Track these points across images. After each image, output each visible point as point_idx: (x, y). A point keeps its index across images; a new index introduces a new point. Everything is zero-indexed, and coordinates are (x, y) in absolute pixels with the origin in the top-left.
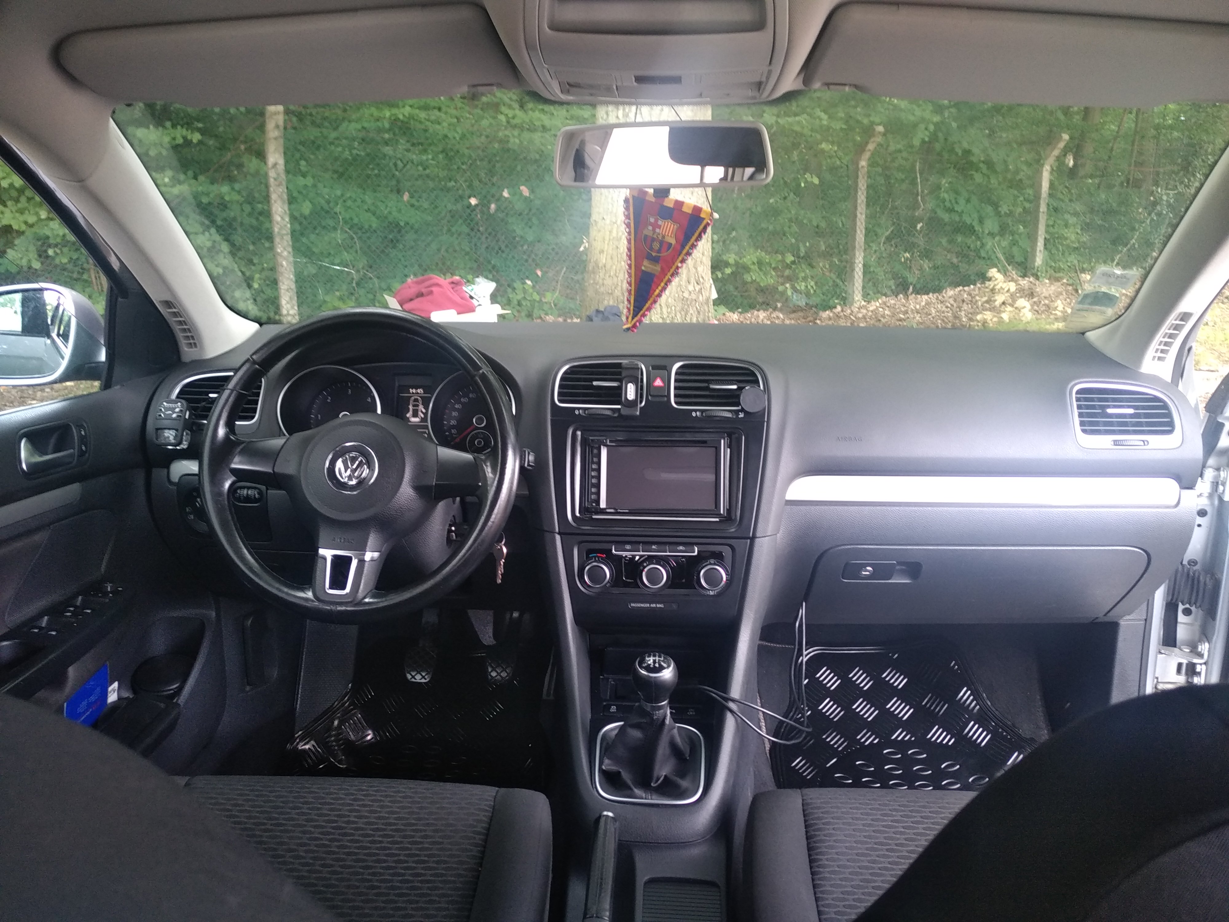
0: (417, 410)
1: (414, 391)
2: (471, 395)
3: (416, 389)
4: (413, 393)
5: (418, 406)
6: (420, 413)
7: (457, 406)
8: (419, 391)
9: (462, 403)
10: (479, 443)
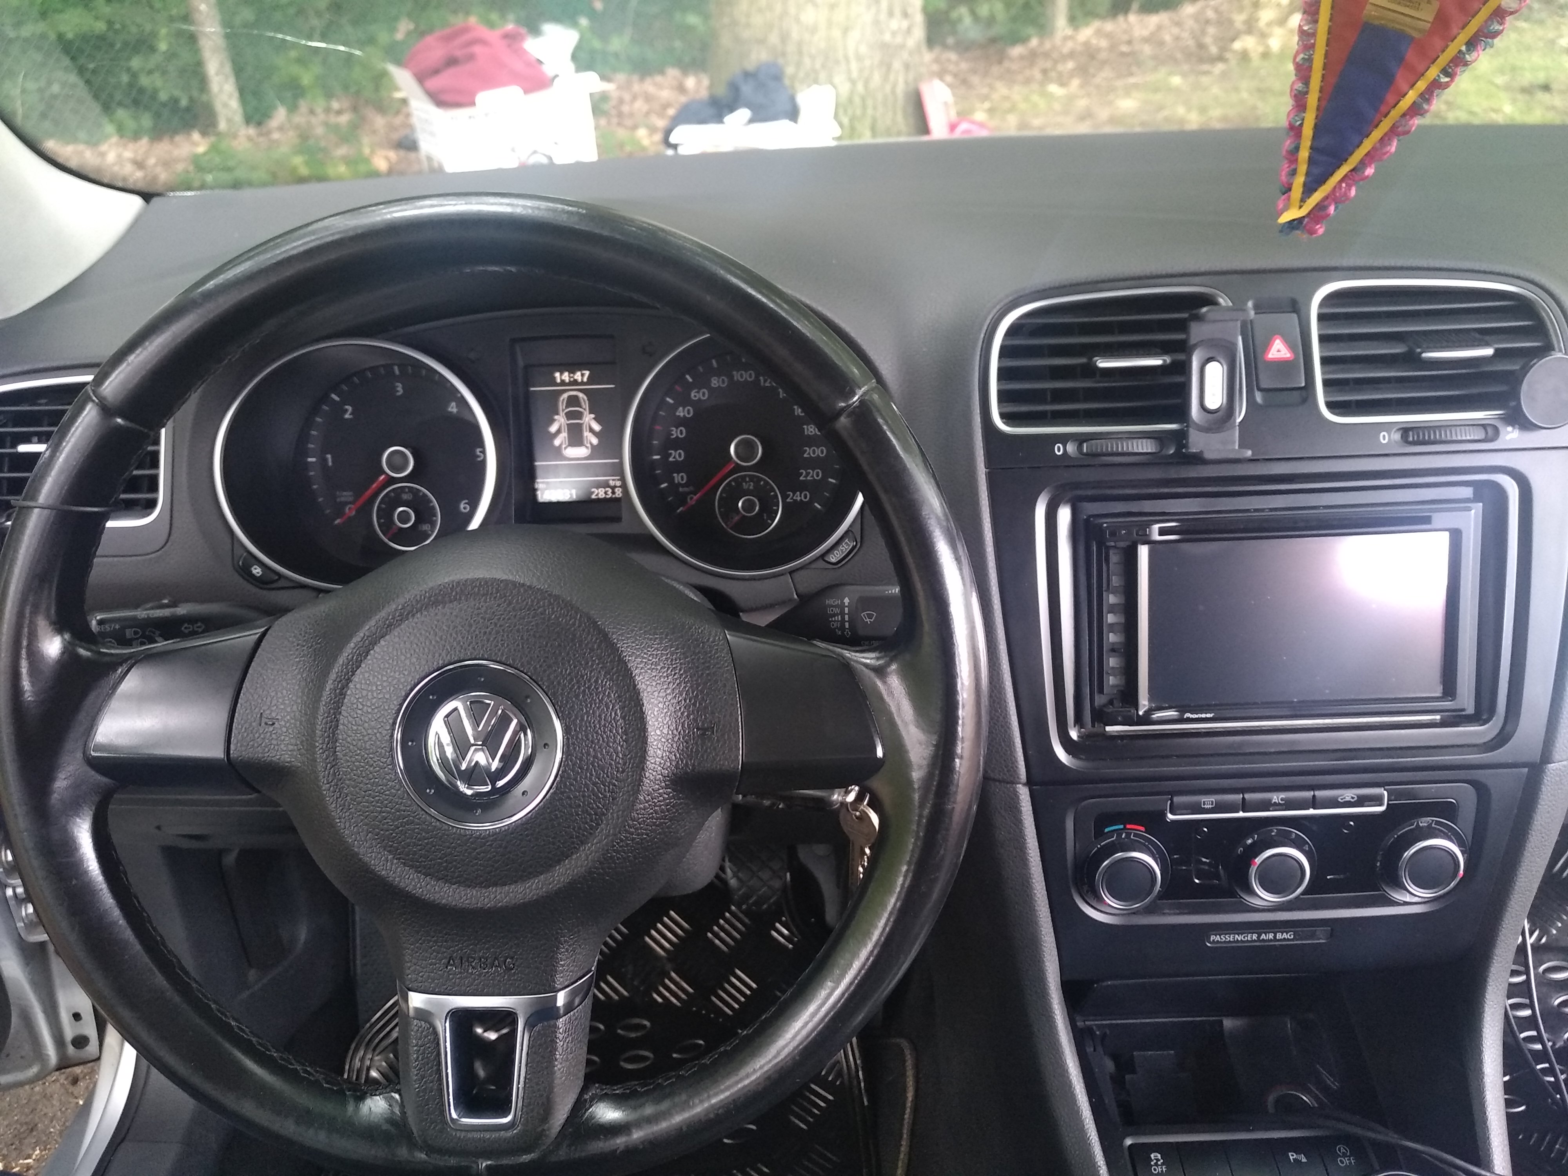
0: (580, 426)
1: (566, 376)
2: (715, 382)
3: (572, 371)
4: (563, 383)
5: (579, 415)
6: (587, 434)
7: (681, 412)
8: (578, 376)
9: (695, 404)
10: (749, 506)
